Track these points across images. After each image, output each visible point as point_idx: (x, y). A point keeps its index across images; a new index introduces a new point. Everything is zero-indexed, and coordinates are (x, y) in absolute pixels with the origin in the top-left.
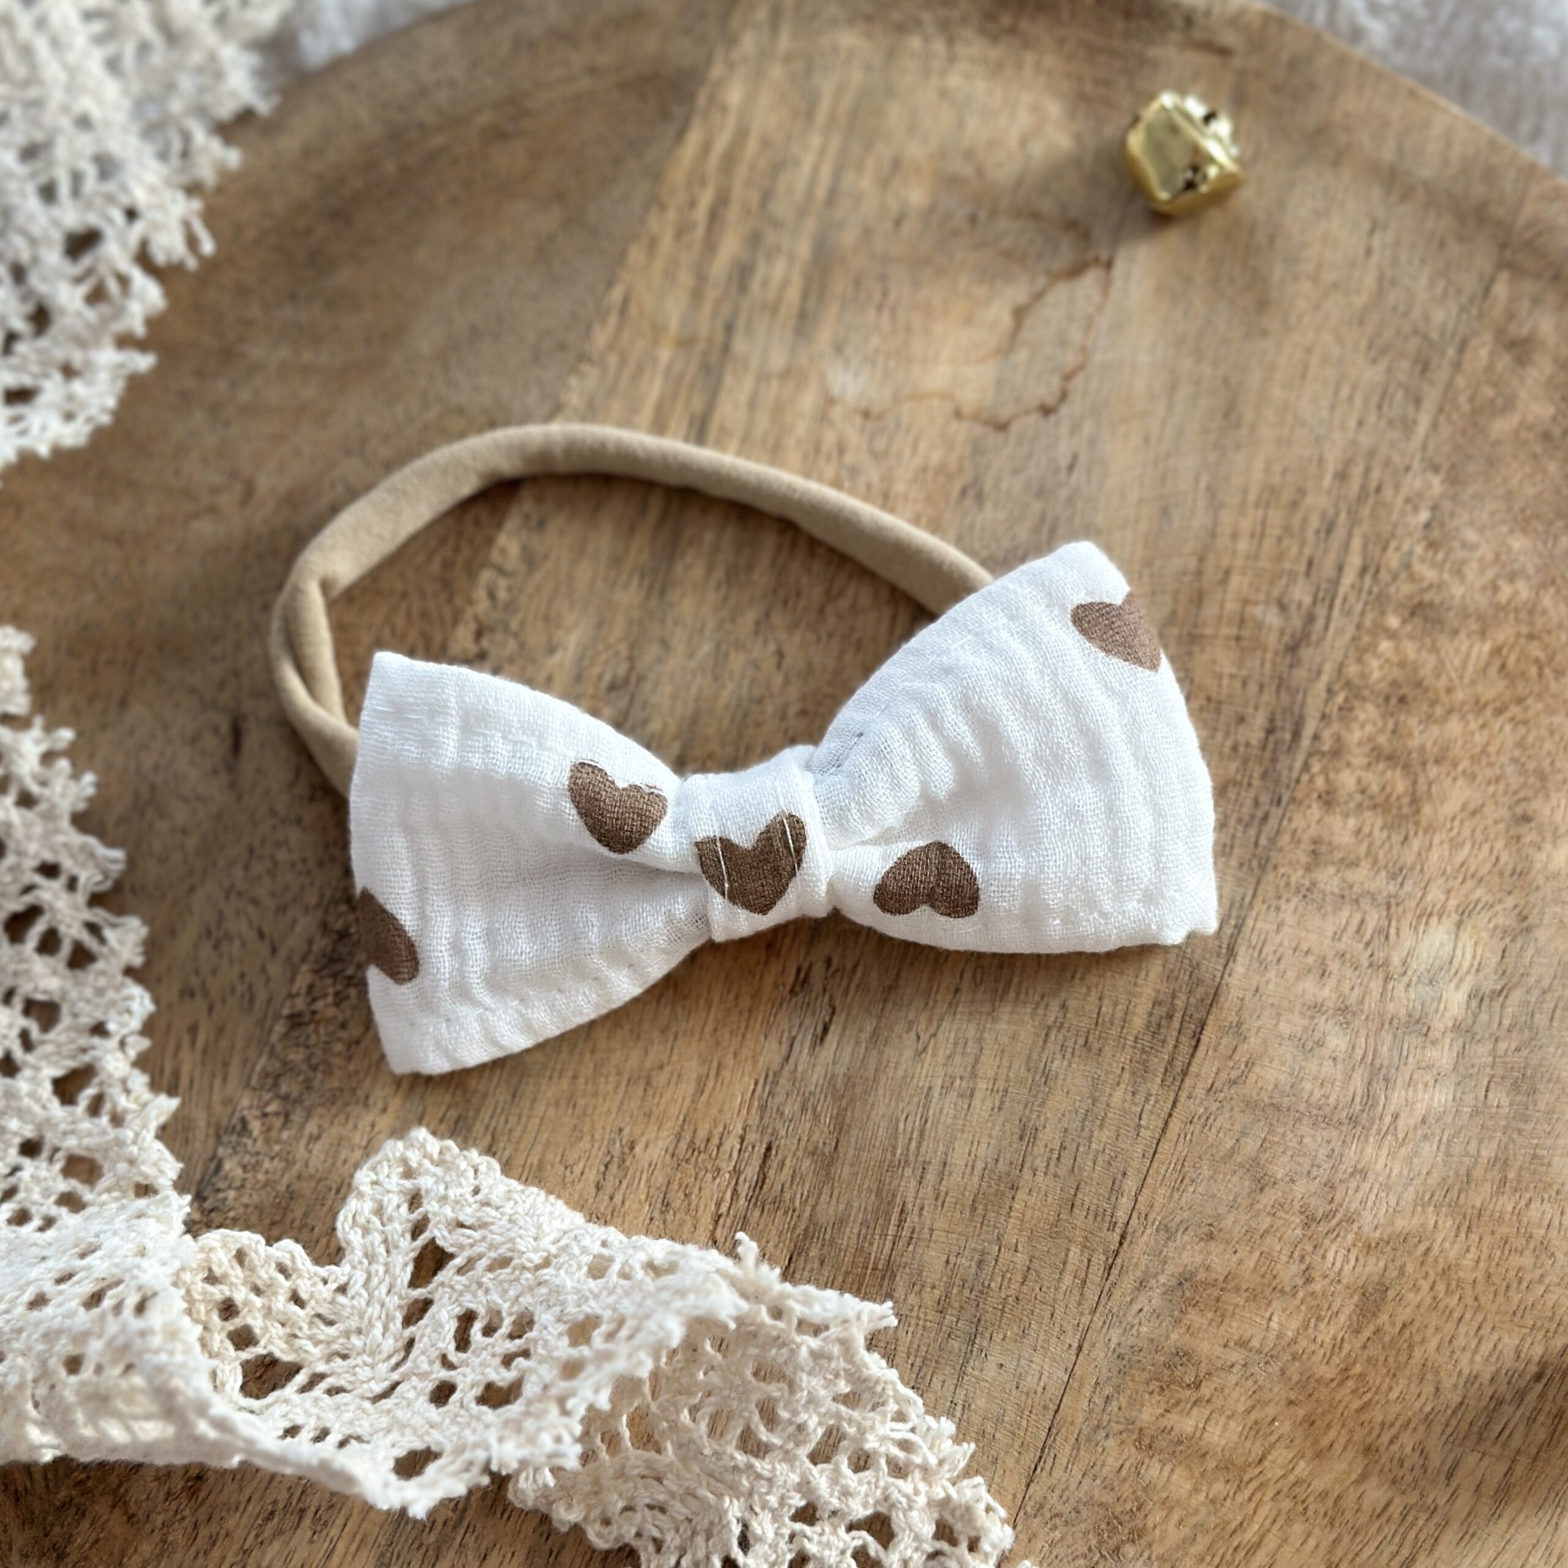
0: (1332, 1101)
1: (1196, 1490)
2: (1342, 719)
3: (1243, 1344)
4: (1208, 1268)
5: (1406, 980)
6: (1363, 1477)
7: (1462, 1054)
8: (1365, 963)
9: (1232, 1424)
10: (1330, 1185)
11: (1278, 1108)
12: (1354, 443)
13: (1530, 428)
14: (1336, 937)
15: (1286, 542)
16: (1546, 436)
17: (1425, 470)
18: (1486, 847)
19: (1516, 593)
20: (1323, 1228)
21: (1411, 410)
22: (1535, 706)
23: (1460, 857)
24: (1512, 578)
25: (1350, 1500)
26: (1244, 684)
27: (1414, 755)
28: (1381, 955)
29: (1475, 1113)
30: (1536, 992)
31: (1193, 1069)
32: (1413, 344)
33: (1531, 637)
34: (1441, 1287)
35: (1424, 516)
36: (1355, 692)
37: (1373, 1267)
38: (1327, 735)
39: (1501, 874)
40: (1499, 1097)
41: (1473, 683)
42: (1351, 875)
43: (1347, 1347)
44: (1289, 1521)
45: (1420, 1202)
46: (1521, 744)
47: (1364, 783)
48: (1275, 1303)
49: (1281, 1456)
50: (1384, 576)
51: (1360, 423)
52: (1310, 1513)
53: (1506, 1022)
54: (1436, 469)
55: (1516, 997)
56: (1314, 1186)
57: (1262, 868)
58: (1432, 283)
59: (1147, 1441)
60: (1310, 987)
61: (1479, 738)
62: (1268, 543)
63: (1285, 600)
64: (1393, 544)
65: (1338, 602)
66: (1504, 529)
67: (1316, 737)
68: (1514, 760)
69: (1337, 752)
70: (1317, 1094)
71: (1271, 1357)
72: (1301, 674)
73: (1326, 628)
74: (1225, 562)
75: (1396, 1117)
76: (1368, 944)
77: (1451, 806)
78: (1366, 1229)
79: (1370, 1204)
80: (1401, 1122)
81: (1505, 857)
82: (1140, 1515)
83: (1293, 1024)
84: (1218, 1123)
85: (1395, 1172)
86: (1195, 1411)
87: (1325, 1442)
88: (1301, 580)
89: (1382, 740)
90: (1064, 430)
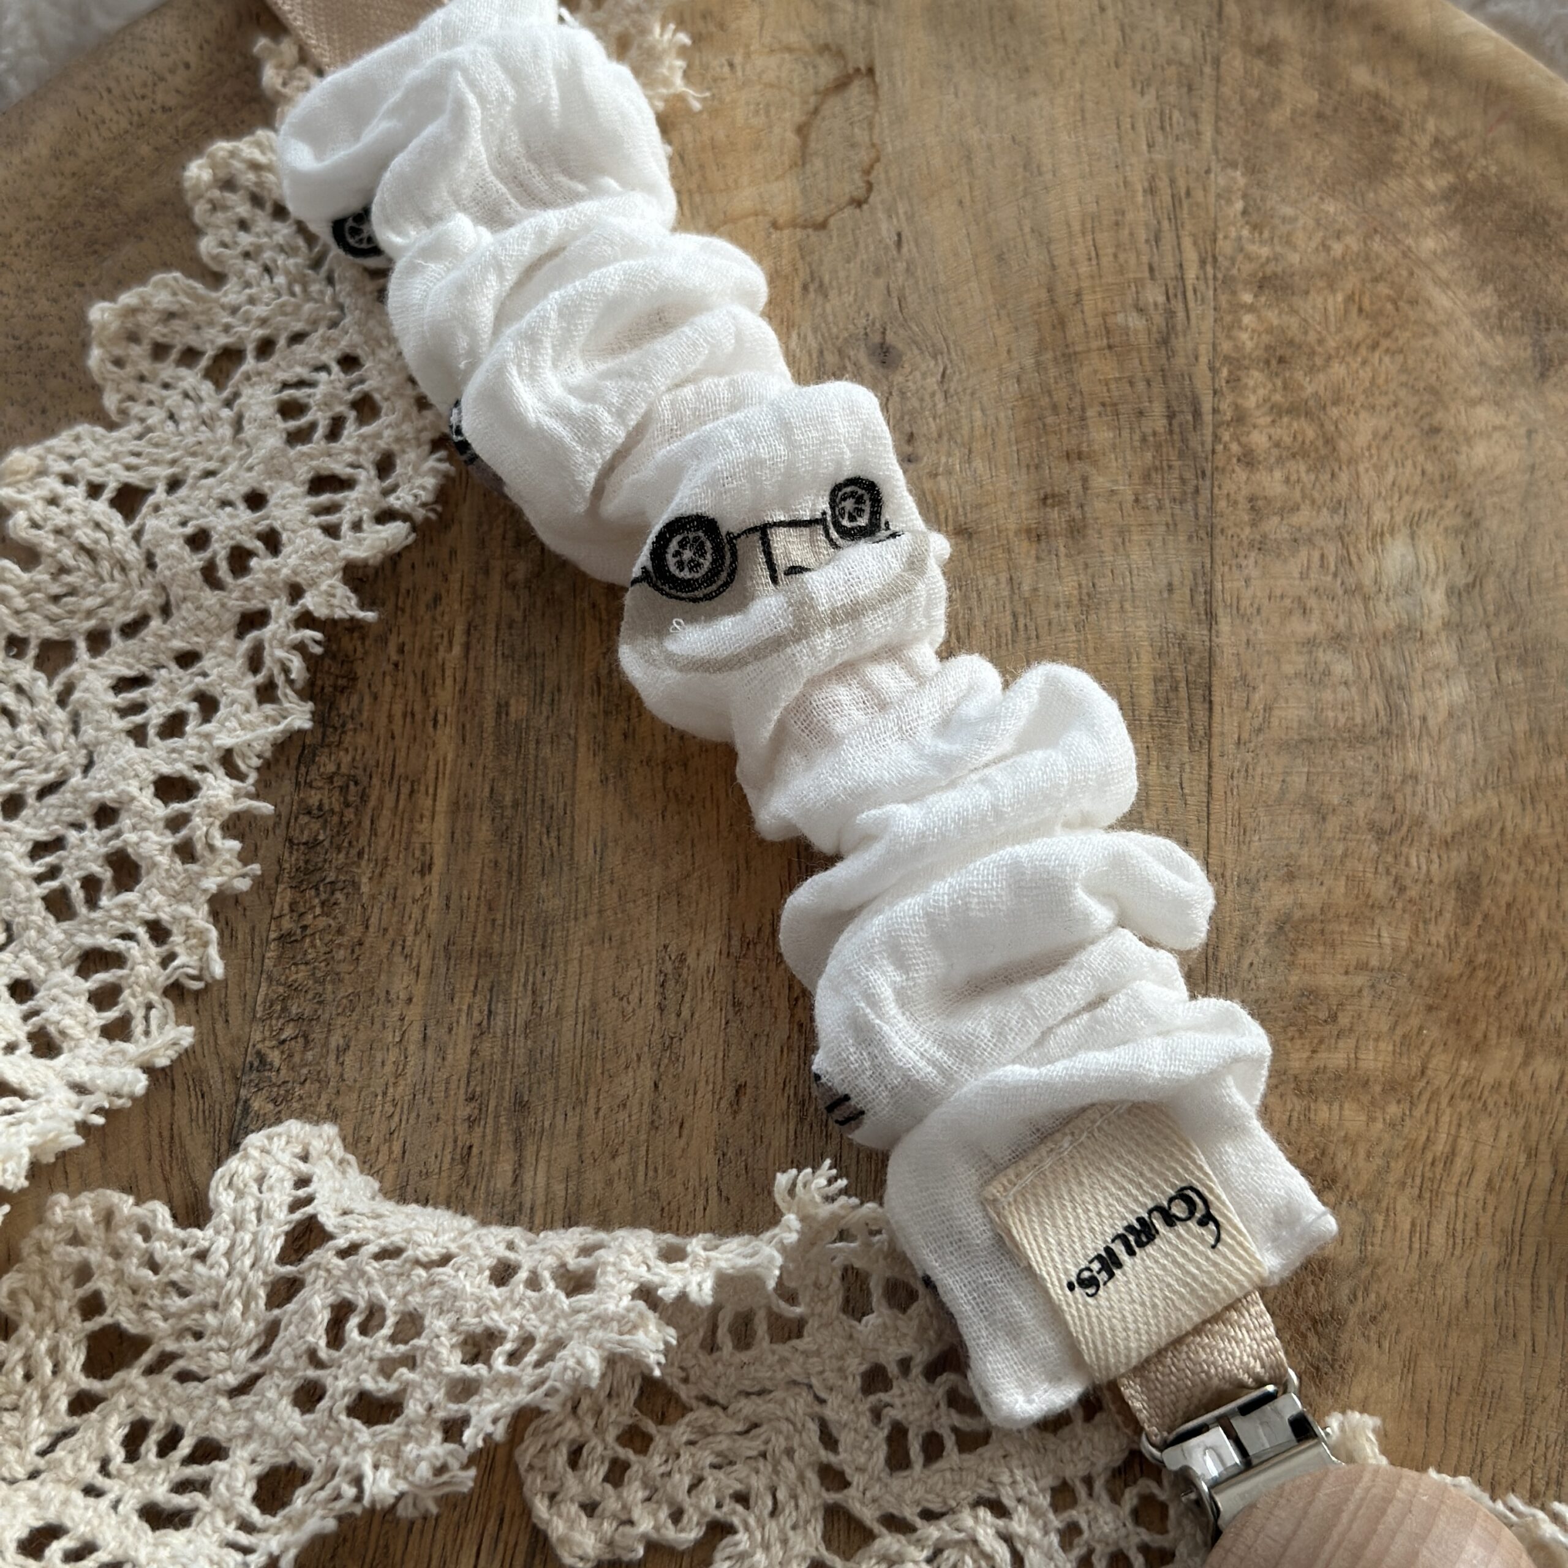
0: (1358, 720)
1: (1371, 1119)
2: (1233, 390)
3: (1362, 966)
4: (1302, 906)
5: (1383, 596)
6: (1528, 1056)
7: (1461, 646)
8: (1340, 592)
9: (1382, 1045)
10: (1387, 797)
11: (1310, 741)
12: (1151, 161)
13: (1304, 113)
14: (1304, 576)
15: (1122, 257)
16: (1320, 116)
17: (1223, 168)
18: (1409, 463)
19: (1347, 247)
20: (1395, 838)
21: (1191, 123)
22: (1404, 336)
23: (1389, 478)
24: (1338, 236)
25: (1524, 1084)
26: (1131, 383)
27: (1311, 403)
28: (1351, 581)
29: (1496, 695)
30: (1507, 574)
31: (1216, 729)
32: (1171, 71)
33: (1376, 280)
34: (1529, 861)
35: (1239, 205)
36: (1237, 364)
37: (1457, 860)
38: (1224, 406)
39: (1432, 482)
40: (1512, 675)
41: (1339, 330)
42: (1296, 519)
43: (1463, 941)
44: (1474, 1121)
45: (1478, 789)
46: (1404, 369)
47: (1276, 438)
48: (1379, 920)
49: (1440, 1061)
50: (1223, 263)
51: (1150, 146)
52: (1490, 1106)
53: (1491, 608)
54: (1234, 165)
55: (1491, 585)
56: (1372, 802)
57: (1211, 535)
58: (1169, 20)
59: (1305, 1086)
60: (1298, 627)
61: (1366, 374)
62: (1106, 261)
63: (1141, 304)
64: (1220, 236)
65: (1190, 294)
66: (1315, 199)
67: (1215, 411)
68: (1403, 385)
69: (1240, 418)
70: (1342, 720)
71: (1394, 973)
72: (1180, 362)
73: (1188, 317)
74: (1073, 288)
75: (1424, 719)
76: (1335, 575)
77: (1362, 439)
78: (1437, 827)
79: (1431, 803)
80: (1431, 722)
81: (1429, 468)
82: (1326, 1160)
83: (1295, 662)
84: (1259, 770)
85: (1443, 768)
86: (1341, 1044)
87: (1478, 1035)
88: (1149, 284)
89: (1277, 397)
90: (881, 215)
